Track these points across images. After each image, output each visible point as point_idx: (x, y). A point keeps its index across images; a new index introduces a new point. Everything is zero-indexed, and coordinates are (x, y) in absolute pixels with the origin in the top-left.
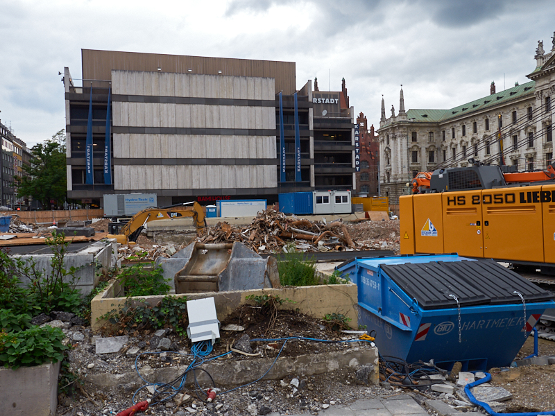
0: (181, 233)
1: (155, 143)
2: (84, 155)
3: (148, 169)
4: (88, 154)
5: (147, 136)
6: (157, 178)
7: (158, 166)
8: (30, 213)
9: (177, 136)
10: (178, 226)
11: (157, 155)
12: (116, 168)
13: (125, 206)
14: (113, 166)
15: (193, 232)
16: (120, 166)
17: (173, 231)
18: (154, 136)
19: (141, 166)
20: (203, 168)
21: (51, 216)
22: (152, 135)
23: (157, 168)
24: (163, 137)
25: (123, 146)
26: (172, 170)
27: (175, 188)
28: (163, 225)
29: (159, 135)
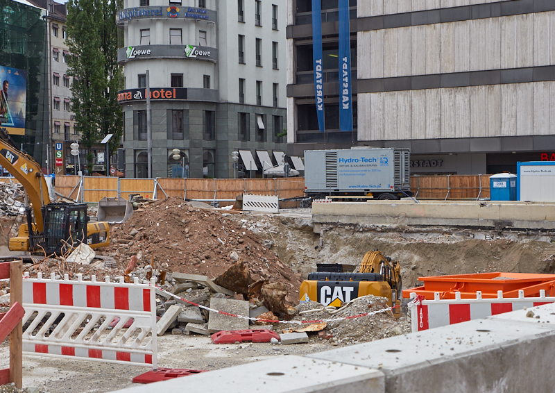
0: (369, 230)
1: (429, 43)
2: (312, 78)
3: (417, 98)
4: (319, 75)
5: (415, 29)
6: (432, 116)
7: (434, 91)
8: (207, 182)
9: (473, 24)
10: (363, 216)
11: (433, 68)
12: (362, 98)
13: (339, 173)
14: (355, 95)
15: (390, 230)
16: (367, 95)
17: (355, 225)
18: (428, 30)
19: (404, 92)
20: (525, 89)
21: (241, 188)
22: (425, 27)
23: (431, 93)
24: (445, 29)
25: (373, 56)
26: (461, 97)
27: (465, 134)
28: (338, 212)
29: (438, 25)
